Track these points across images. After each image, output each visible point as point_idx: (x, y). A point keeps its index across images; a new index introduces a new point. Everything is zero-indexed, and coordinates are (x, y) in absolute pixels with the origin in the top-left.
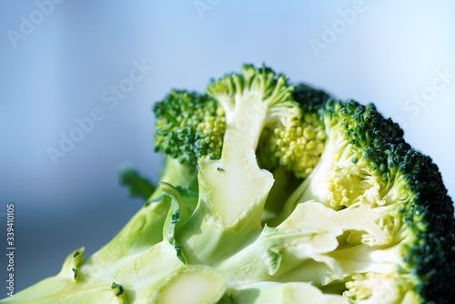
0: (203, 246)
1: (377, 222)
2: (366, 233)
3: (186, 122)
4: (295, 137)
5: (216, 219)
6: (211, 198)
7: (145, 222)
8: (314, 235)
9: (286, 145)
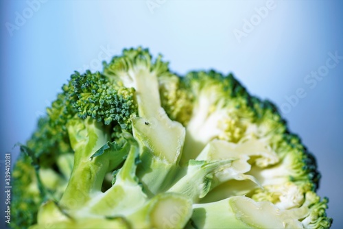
0: (154, 181)
1: (266, 147)
2: (260, 157)
3: (106, 92)
4: (178, 97)
5: (162, 159)
6: (151, 144)
7: (91, 173)
8: (232, 161)
9: (174, 104)
